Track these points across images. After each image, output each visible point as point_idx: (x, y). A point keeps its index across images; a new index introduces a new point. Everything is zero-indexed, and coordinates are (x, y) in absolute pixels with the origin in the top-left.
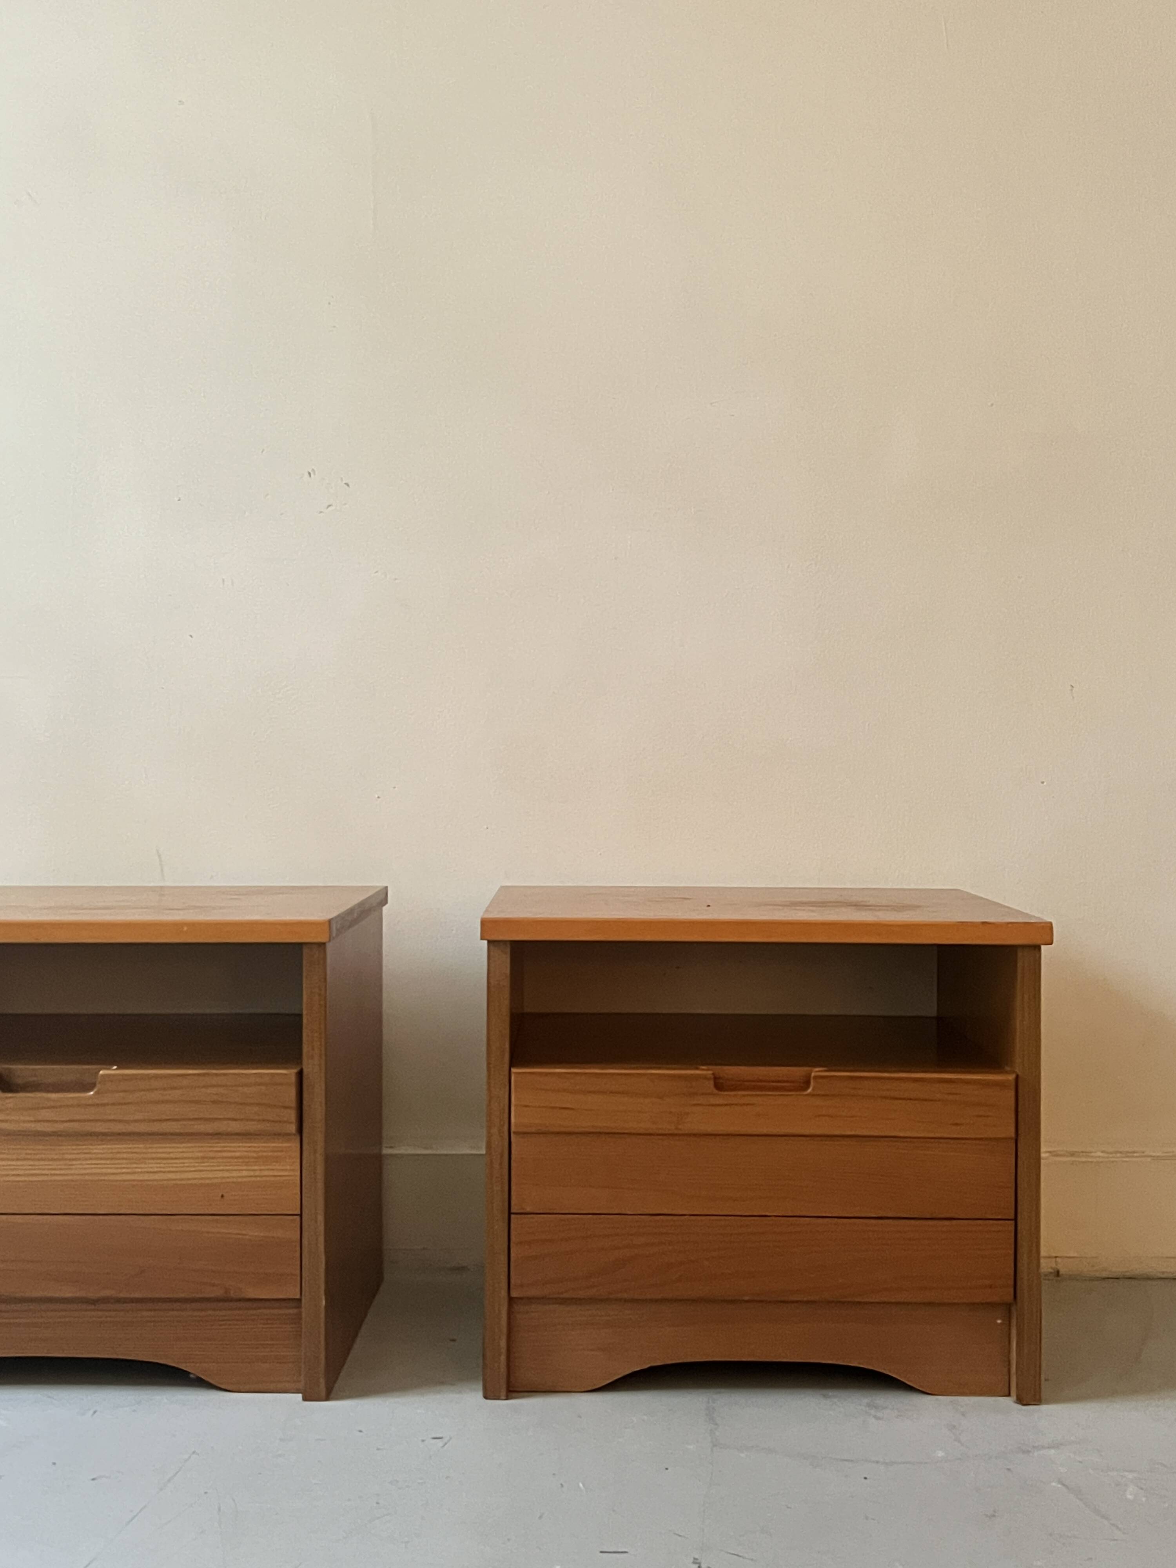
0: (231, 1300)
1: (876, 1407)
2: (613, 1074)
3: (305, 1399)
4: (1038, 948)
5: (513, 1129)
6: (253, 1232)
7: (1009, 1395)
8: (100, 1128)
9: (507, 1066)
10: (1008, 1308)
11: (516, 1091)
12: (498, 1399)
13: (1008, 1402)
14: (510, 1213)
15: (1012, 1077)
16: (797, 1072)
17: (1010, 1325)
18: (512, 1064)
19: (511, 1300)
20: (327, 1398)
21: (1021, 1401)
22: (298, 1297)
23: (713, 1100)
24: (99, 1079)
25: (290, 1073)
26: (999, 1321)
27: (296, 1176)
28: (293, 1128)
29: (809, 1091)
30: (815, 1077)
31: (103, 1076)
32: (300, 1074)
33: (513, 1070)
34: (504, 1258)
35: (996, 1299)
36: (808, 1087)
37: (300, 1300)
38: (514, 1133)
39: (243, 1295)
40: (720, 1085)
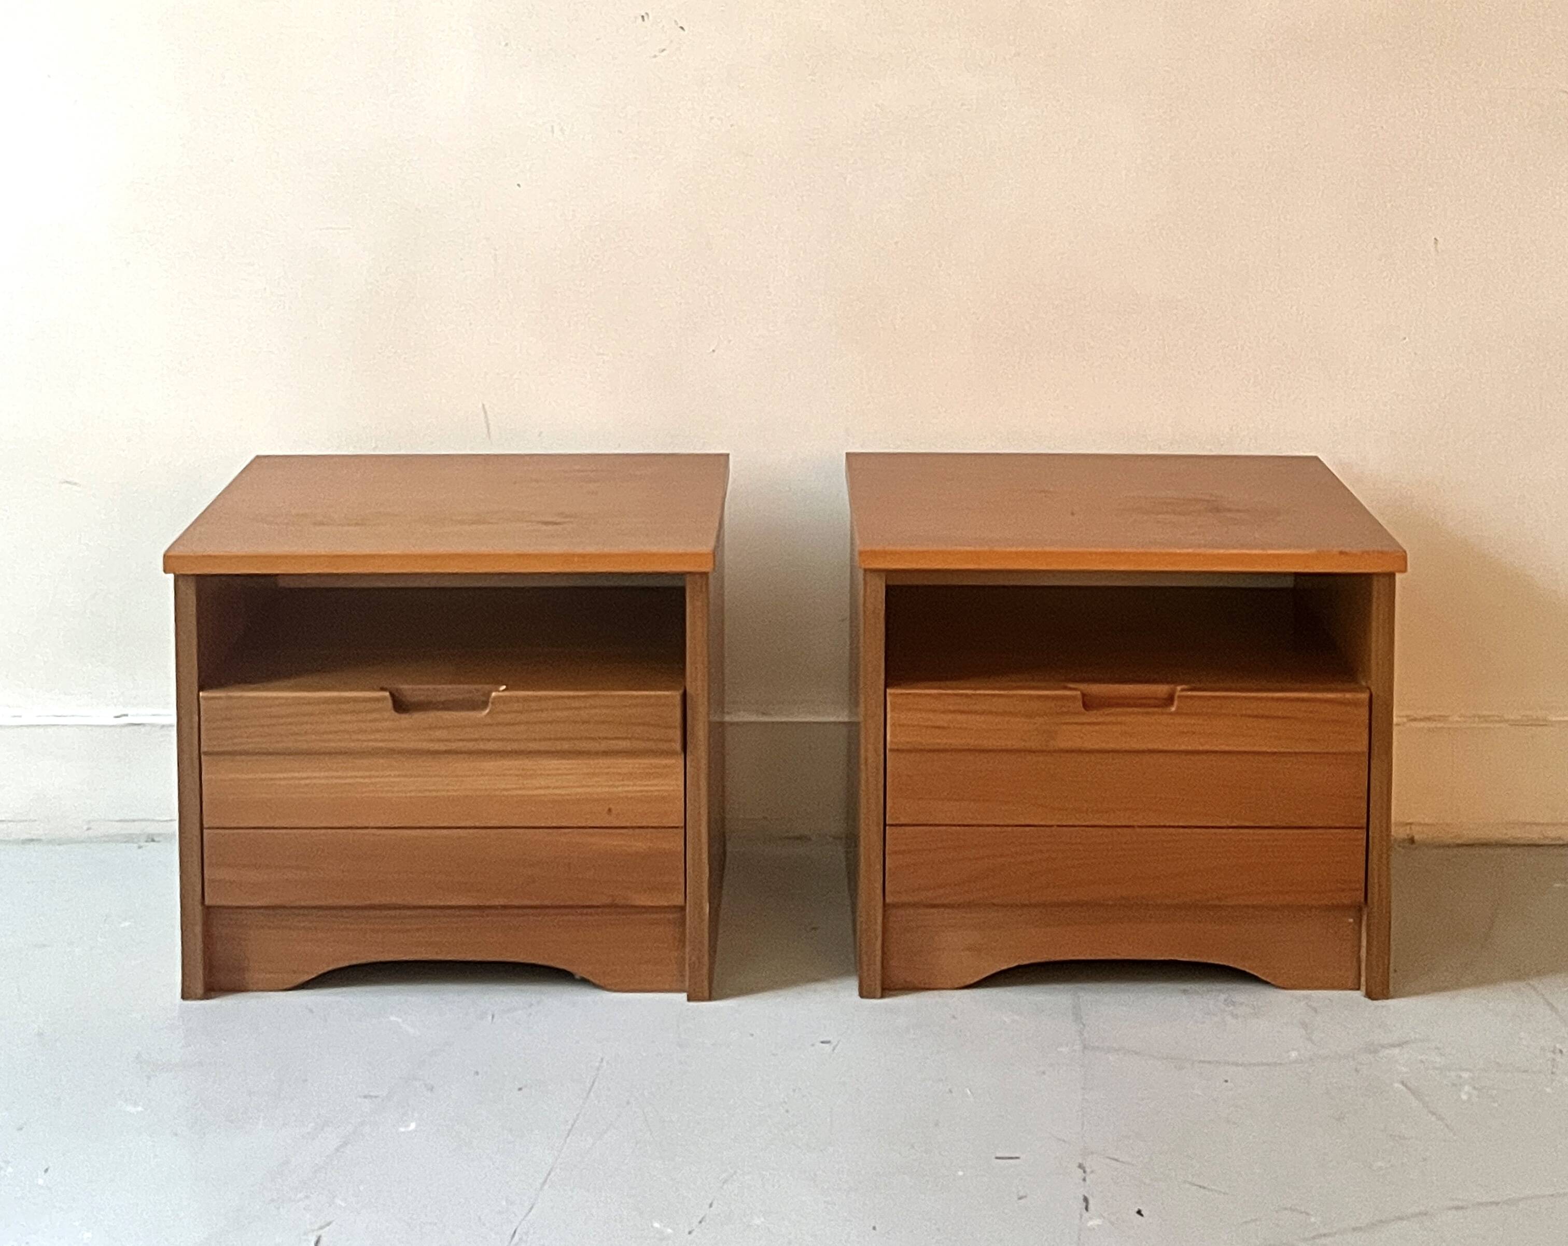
0: (617, 906)
1: (1234, 1004)
2: (985, 695)
3: (689, 1000)
4: (1391, 576)
5: (888, 746)
6: (639, 844)
7: (1359, 989)
8: (491, 746)
9: (882, 687)
10: (1359, 909)
11: (892, 711)
12: (874, 997)
13: (1358, 996)
14: (885, 825)
15: (1365, 696)
16: (1162, 689)
17: (1360, 927)
18: (886, 687)
19: (885, 904)
20: (710, 999)
21: (1370, 995)
22: (683, 903)
23: (1084, 719)
24: (490, 700)
25: (676, 695)
26: (1351, 920)
27: (679, 791)
28: (678, 746)
29: (1173, 709)
30: (1179, 697)
31: (495, 698)
32: (684, 696)
33: (888, 691)
34: (879, 867)
35: (1346, 901)
36: (1172, 704)
37: (683, 908)
38: (891, 750)
39: (629, 903)
40: (1088, 703)
